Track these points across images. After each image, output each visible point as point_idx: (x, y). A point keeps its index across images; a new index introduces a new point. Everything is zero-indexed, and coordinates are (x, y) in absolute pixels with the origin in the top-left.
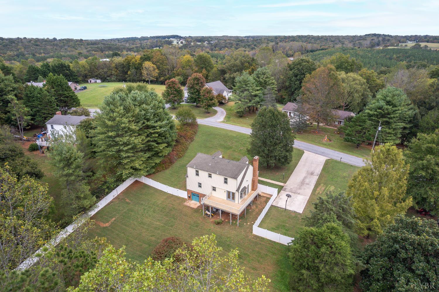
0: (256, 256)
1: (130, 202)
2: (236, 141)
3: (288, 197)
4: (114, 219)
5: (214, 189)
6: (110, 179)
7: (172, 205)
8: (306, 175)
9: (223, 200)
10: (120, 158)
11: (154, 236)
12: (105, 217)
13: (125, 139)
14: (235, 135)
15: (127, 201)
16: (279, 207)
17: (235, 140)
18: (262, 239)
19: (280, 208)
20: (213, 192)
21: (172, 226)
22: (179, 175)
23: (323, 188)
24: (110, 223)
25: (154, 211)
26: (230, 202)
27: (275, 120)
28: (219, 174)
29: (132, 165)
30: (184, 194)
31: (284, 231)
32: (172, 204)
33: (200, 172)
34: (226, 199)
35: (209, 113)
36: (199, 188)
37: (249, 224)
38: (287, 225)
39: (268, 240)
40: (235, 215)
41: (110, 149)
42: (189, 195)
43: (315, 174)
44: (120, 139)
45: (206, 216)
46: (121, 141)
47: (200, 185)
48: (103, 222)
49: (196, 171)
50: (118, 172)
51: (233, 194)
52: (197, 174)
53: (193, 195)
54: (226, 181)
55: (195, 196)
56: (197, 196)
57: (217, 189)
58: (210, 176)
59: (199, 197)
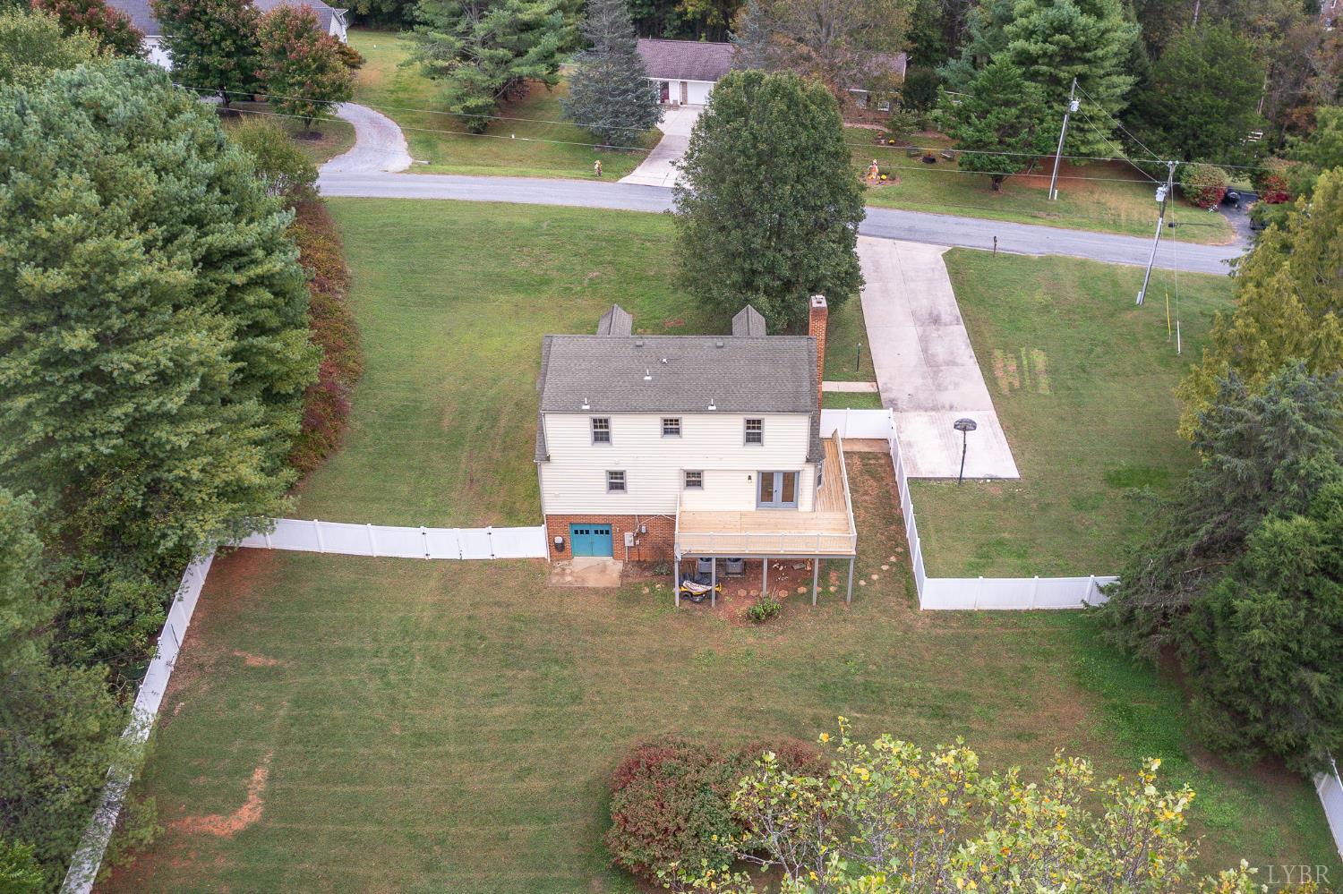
0: (996, 687)
1: (272, 662)
2: (550, 249)
3: (965, 429)
4: (259, 775)
5: (694, 480)
6: (123, 586)
7: (499, 610)
8: (920, 330)
9: (742, 514)
10: (158, 458)
11: (529, 771)
12: (202, 780)
13: (160, 350)
14: (527, 222)
15: (255, 661)
16: (930, 479)
17: (542, 240)
18: (968, 617)
19: (936, 479)
20: (693, 493)
21: (575, 699)
22: (416, 463)
23: (1013, 365)
24: (253, 799)
25: (436, 663)
26: (777, 514)
27: (805, 127)
28: (718, 412)
29: (223, 477)
30: (529, 543)
31: (1013, 561)
32: (497, 604)
33: (618, 425)
34: (752, 507)
35: (316, 135)
36: (617, 496)
37: (875, 577)
38: (1006, 535)
39: (990, 612)
40: (797, 562)
41: (84, 428)
42: (559, 540)
43: (945, 317)
44: (133, 358)
45: (687, 605)
46: (139, 367)
47: (617, 481)
48: (217, 811)
49: (595, 421)
50: (164, 536)
51: (790, 479)
52: (601, 433)
53: (576, 532)
54: (754, 434)
55: (587, 532)
56: (596, 532)
57: (706, 479)
58: (671, 428)
59: (607, 532)
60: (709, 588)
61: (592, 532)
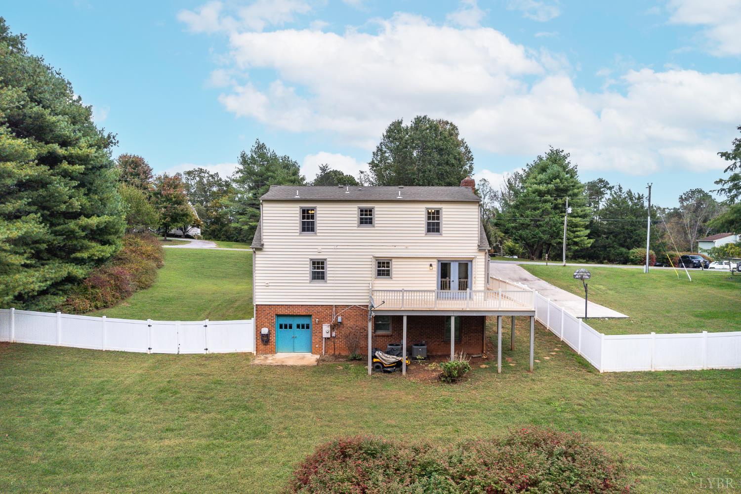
5: (383, 269)
28: (405, 201)
33: (322, 214)
36: (318, 286)
37: (547, 358)
42: (265, 331)
45: (379, 375)
47: (319, 271)
49: (303, 211)
52: (308, 224)
53: (281, 327)
54: (434, 225)
55: (291, 327)
56: (298, 326)
57: (395, 266)
58: (366, 218)
59: (308, 327)
60: (400, 358)
61: (295, 326)
